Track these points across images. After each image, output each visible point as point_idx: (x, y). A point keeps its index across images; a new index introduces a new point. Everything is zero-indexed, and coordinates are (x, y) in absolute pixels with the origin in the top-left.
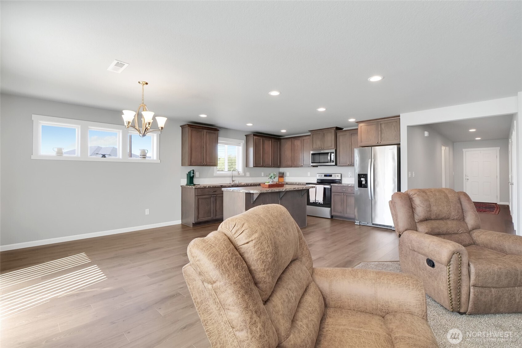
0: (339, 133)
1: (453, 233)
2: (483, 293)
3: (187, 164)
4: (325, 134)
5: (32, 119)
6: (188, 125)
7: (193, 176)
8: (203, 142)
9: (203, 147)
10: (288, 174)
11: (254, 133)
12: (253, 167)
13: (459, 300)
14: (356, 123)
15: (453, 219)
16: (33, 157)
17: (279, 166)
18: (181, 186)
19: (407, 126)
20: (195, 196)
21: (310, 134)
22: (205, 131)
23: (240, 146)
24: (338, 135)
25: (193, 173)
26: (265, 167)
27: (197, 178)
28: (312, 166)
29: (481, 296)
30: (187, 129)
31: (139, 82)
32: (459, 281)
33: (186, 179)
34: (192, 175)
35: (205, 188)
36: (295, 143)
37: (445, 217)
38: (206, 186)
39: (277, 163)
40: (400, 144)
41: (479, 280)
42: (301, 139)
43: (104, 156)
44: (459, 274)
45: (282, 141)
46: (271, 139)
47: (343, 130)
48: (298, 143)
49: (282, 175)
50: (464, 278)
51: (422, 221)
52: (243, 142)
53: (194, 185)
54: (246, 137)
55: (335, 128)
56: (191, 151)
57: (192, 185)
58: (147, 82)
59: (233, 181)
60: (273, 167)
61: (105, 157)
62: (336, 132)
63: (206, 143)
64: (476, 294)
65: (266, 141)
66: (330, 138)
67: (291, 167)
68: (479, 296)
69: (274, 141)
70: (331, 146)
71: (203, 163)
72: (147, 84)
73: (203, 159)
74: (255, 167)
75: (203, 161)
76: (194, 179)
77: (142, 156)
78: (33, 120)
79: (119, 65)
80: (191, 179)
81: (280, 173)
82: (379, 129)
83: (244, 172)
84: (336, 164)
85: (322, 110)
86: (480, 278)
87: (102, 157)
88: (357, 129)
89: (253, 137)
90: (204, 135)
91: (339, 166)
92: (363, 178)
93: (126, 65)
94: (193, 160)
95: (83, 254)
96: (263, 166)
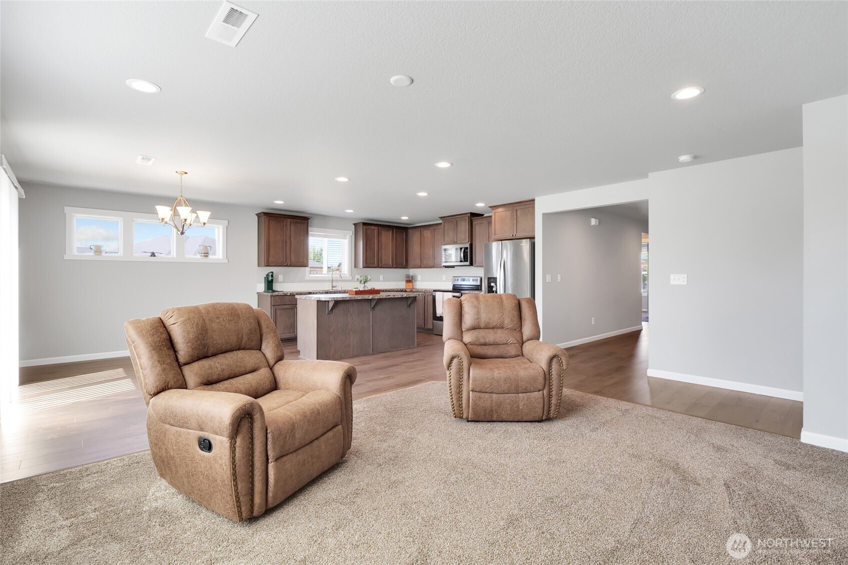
0: (476, 222)
1: (502, 343)
2: (481, 398)
3: (263, 265)
4: (458, 222)
5: (65, 212)
6: (263, 213)
7: (272, 280)
8: (286, 236)
9: (286, 242)
10: (419, 278)
11: (366, 220)
12: (363, 267)
13: (460, 406)
14: (490, 208)
15: (507, 328)
16: (66, 257)
17: (406, 266)
18: (257, 293)
19: (543, 214)
20: (271, 305)
21: (440, 222)
22: (289, 220)
23: (345, 239)
24: (474, 223)
25: (272, 276)
26: (381, 268)
27: (281, 282)
28: (444, 266)
29: (479, 400)
30: (263, 218)
31: (176, 172)
32: (459, 386)
33: (264, 284)
34: (270, 278)
35: (285, 295)
36: (425, 235)
37: (496, 325)
38: (287, 293)
39: (402, 261)
40: (534, 238)
41: (476, 384)
42: (431, 228)
43: (153, 255)
44: (460, 379)
45: (410, 231)
46: (391, 229)
47: (484, 216)
48: (427, 233)
49: (410, 280)
50: (465, 382)
51: (469, 330)
52: (350, 233)
53: (274, 291)
54: (355, 226)
55: (469, 215)
56: (269, 246)
57: (270, 291)
58: (186, 172)
59: (333, 287)
60: (395, 268)
61: (155, 256)
62: (471, 220)
63: (290, 237)
64: (474, 399)
65: (383, 231)
66: (464, 226)
67: (420, 267)
68: (477, 401)
69: (396, 232)
70: (465, 239)
71: (286, 262)
72: (186, 173)
73: (286, 257)
74: (365, 267)
75: (286, 260)
76: (273, 284)
77: (203, 255)
78: (66, 214)
79: (146, 158)
80: (269, 283)
81: (408, 276)
82: (515, 217)
83: (352, 274)
84: (471, 264)
85: (423, 194)
86: (477, 383)
87: (151, 256)
88: (491, 216)
89: (362, 226)
90: (286, 225)
91: (475, 266)
92: (493, 282)
93: (153, 160)
94: (271, 259)
95: (121, 370)
96: (378, 267)
